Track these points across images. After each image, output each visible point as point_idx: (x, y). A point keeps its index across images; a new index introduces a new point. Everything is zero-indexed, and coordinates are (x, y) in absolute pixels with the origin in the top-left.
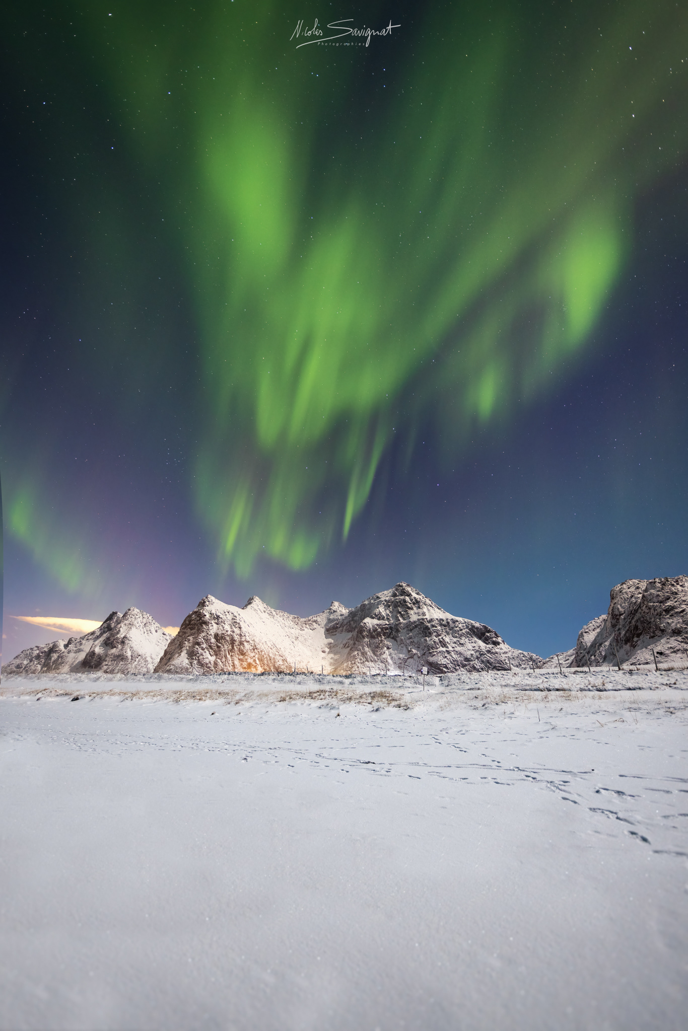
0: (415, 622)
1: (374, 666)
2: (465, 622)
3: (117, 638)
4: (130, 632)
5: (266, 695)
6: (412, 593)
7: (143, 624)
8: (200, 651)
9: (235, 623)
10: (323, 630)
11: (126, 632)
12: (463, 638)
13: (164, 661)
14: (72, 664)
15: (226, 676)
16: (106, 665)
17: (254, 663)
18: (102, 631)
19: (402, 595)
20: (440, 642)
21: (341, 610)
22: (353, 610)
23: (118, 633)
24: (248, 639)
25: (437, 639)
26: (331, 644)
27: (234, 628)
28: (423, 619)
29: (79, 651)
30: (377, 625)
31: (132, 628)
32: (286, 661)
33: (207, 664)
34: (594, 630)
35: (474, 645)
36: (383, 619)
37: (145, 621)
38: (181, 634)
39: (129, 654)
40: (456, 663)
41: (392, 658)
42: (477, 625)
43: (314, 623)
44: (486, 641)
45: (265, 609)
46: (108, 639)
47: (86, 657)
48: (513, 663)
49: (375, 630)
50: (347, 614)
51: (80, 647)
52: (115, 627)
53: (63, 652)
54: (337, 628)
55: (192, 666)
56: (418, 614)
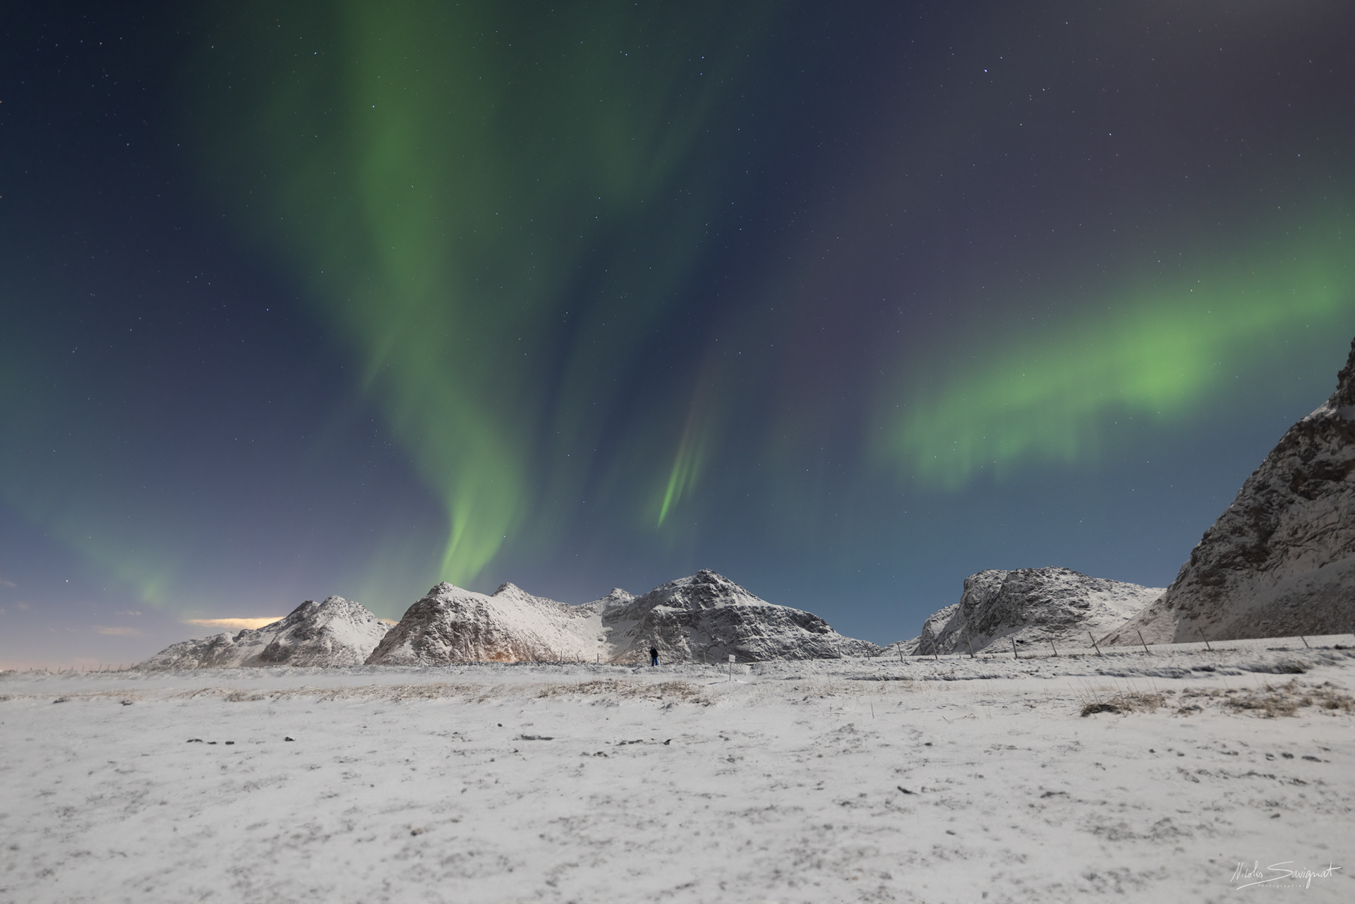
0: (721, 610)
1: (666, 654)
2: (785, 610)
3: (312, 629)
4: (331, 622)
5: (522, 689)
6: (718, 581)
7: (350, 613)
8: (431, 640)
9: (479, 610)
10: (600, 618)
11: (326, 622)
12: (782, 626)
13: (380, 652)
14: (246, 657)
15: (466, 667)
16: (295, 658)
17: (505, 653)
18: (290, 621)
19: (705, 582)
20: (753, 630)
21: (624, 597)
22: (641, 596)
23: (313, 623)
24: (498, 627)
25: (748, 627)
26: (610, 631)
27: (479, 617)
28: (732, 607)
29: (256, 643)
30: (672, 612)
31: (334, 618)
32: (550, 650)
33: (440, 655)
34: (943, 619)
35: (796, 633)
36: (680, 606)
37: (352, 610)
38: (404, 623)
39: (329, 645)
40: (772, 651)
41: (690, 647)
42: (800, 613)
43: (588, 611)
44: (811, 629)
45: (522, 597)
46: (299, 630)
47: (266, 650)
48: (844, 651)
49: (669, 618)
50: (633, 602)
51: (257, 640)
52: (309, 617)
53: (232, 646)
54: (619, 615)
55: (419, 657)
56: (726, 601)
